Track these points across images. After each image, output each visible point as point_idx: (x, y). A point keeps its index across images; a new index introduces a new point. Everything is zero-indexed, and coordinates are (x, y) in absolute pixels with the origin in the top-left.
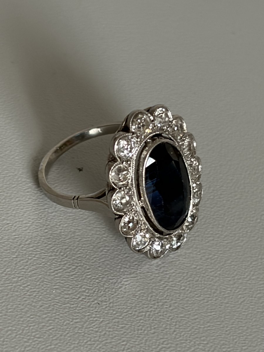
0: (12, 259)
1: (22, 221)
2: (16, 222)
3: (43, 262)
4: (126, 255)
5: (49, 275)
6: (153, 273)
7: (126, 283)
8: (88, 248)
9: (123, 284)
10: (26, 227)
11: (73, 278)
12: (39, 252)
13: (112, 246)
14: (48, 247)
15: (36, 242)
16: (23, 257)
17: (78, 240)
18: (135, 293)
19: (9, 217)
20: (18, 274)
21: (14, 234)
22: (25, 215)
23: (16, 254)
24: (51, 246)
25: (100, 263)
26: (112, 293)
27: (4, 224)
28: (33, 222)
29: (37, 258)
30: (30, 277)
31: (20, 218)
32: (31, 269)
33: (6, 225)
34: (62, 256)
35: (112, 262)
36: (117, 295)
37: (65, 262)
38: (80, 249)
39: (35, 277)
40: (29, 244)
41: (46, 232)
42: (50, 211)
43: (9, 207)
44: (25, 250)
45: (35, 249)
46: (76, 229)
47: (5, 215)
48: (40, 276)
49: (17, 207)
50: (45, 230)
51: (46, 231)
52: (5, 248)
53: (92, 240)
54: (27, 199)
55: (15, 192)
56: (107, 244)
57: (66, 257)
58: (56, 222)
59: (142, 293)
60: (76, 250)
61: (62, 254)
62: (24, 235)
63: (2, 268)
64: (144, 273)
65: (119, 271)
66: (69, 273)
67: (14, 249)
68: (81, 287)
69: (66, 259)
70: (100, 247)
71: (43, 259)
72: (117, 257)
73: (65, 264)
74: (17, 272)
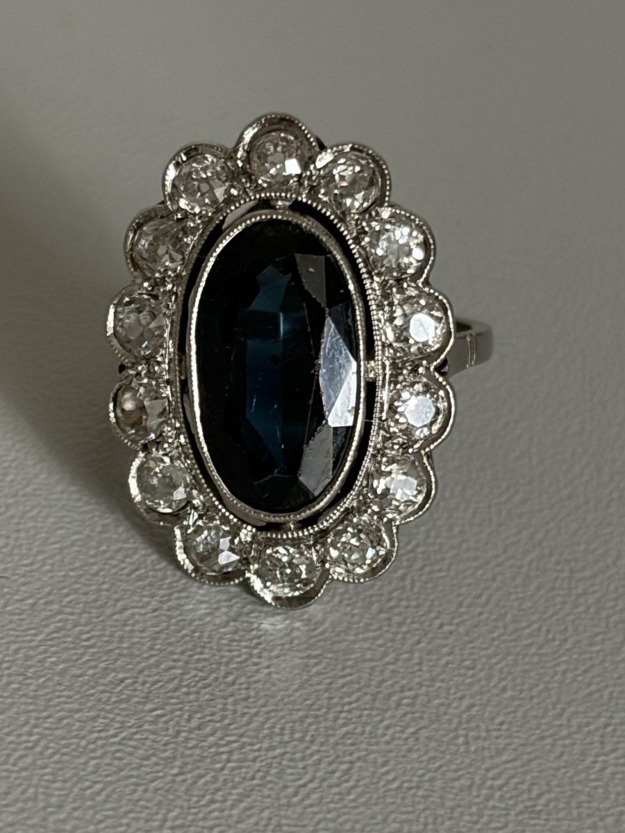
0: (173, 781)
1: (158, 664)
2: (141, 672)
3: (258, 771)
4: (466, 702)
5: (289, 805)
6: (556, 737)
7: (498, 782)
8: (360, 703)
9: (491, 787)
10: (173, 679)
11: (353, 801)
12: (235, 745)
13: (420, 685)
14: (253, 725)
15: (217, 717)
16: (198, 768)
17: (322, 687)
18: (535, 806)
19: (116, 660)
20: (204, 819)
21: (149, 706)
22: (158, 647)
23: (178, 763)
24: (261, 719)
25: (407, 739)
26: (475, 818)
27: (111, 682)
28: (187, 662)
29: (237, 761)
30: (238, 822)
31: (147, 658)
32: (234, 797)
33: (119, 685)
34: (301, 740)
35: (437, 730)
36: (490, 822)
37: (316, 757)
38: (341, 712)
39: (252, 820)
40: (199, 728)
41: (233, 683)
42: (218, 621)
43: (107, 633)
44: (195, 747)
45: (221, 739)
46: (308, 657)
47: (105, 658)
48: (266, 814)
49: (128, 628)
50: (225, 677)
51: (230, 678)
52: (141, 752)
53: (360, 678)
54: (145, 599)
55: (105, 586)
56: (404, 682)
57: (312, 742)
58: (246, 647)
59: (550, 801)
60: (331, 716)
61: (297, 736)
62: (177, 704)
63: (157, 813)
64: (533, 744)
65: (467, 751)
66: (338, 785)
67: (165, 751)
68: (384, 820)
69: (314, 748)
70: (390, 695)
71: (254, 760)
72: (445, 714)
73: (319, 762)
74: (201, 815)
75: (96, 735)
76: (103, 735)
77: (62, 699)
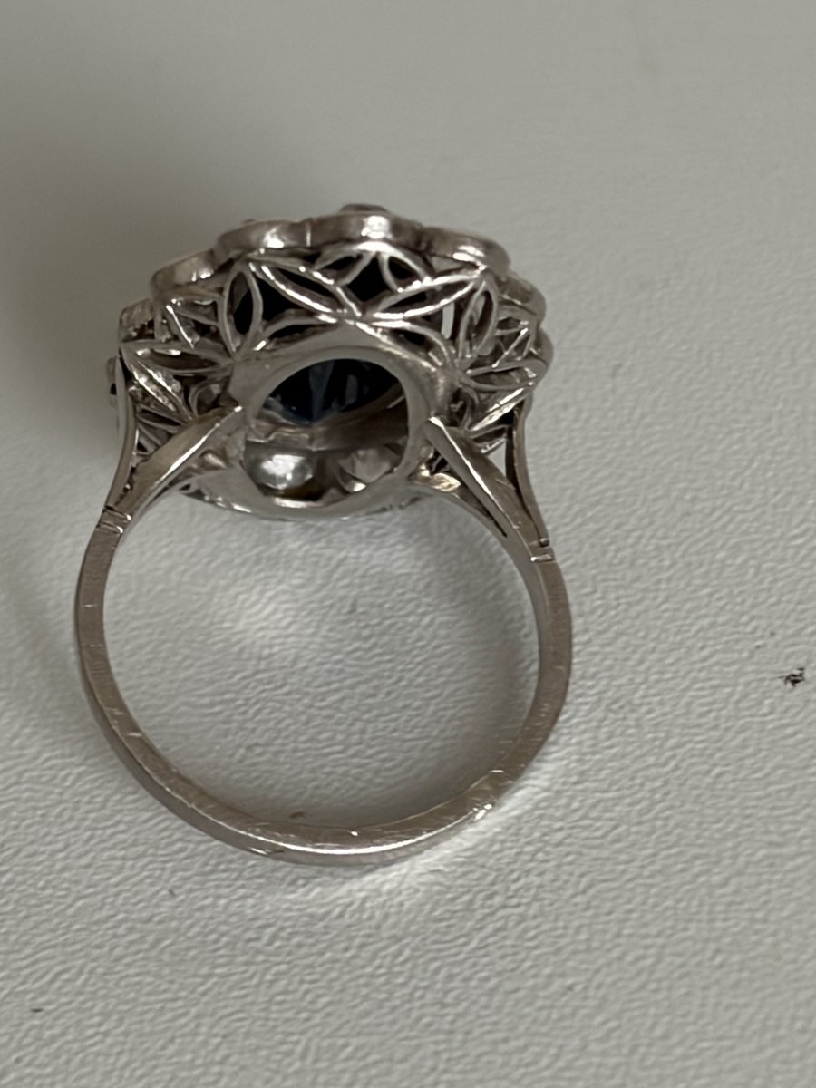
1: (621, 957)
2: (597, 971)
10: (641, 973)
12: (709, 1053)
14: (740, 1021)
15: (691, 1018)
19: (566, 961)
21: (599, 1019)
22: (627, 931)
24: (751, 1010)
27: (555, 993)
28: (663, 947)
29: (708, 1076)
31: (610, 950)
40: (666, 1036)
41: (723, 965)
42: (716, 879)
43: (561, 924)
44: (655, 1064)
45: (692, 1047)
49: (590, 913)
50: (713, 958)
51: (719, 959)
54: (622, 867)
55: (570, 858)
58: (749, 910)
61: (798, 1025)
62: (639, 1008)
71: (731, 1071)
75: (522, 1071)
76: (532, 1069)
77: (487, 1028)
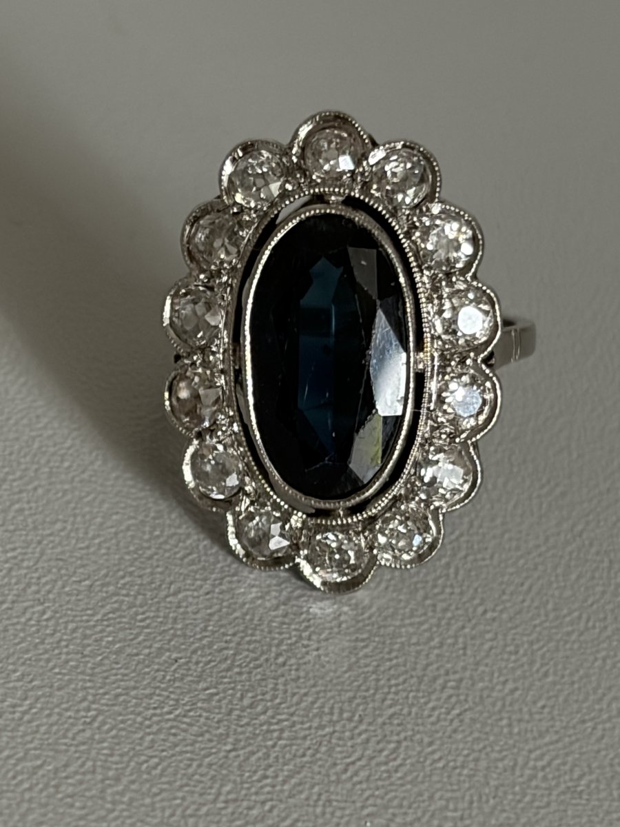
0: (226, 757)
1: (210, 645)
2: (194, 652)
3: (309, 748)
4: (510, 686)
5: (338, 781)
6: (597, 720)
7: (540, 764)
8: (406, 685)
9: (535, 768)
10: (226, 659)
11: (400, 778)
12: (286, 723)
13: (464, 669)
14: (303, 705)
15: (268, 697)
16: (250, 744)
17: (371, 669)
18: (576, 786)
19: (170, 641)
20: (257, 793)
21: (202, 685)
22: (210, 628)
23: (230, 740)
24: (310, 699)
25: (452, 721)
26: (518, 797)
27: (165, 662)
28: (239, 644)
29: (288, 739)
30: (290, 797)
31: (201, 639)
32: (286, 773)
33: (173, 664)
34: (350, 720)
35: (481, 713)
36: (533, 801)
37: (364, 736)
38: (389, 693)
39: (303, 796)
40: (251, 706)
41: (284, 664)
42: (268, 604)
43: (162, 614)
44: (248, 724)
45: (273, 717)
46: (357, 640)
47: (159, 638)
48: (316, 789)
49: (182, 610)
50: (276, 658)
51: (281, 660)
52: (195, 728)
53: (406, 661)
54: (199, 583)
55: (159, 570)
56: (449, 666)
57: (361, 721)
58: (295, 630)
59: (591, 782)
60: (378, 696)
61: (346, 715)
62: (230, 683)
63: (211, 788)
64: (574, 727)
65: (511, 733)
66: (386, 763)
67: (218, 728)
68: (431, 798)
69: (363, 727)
70: (435, 679)
71: (305, 738)
72: (489, 696)
73: (368, 741)
74: (253, 790)
75: (151, 712)
76: (158, 711)
77: (119, 677)
